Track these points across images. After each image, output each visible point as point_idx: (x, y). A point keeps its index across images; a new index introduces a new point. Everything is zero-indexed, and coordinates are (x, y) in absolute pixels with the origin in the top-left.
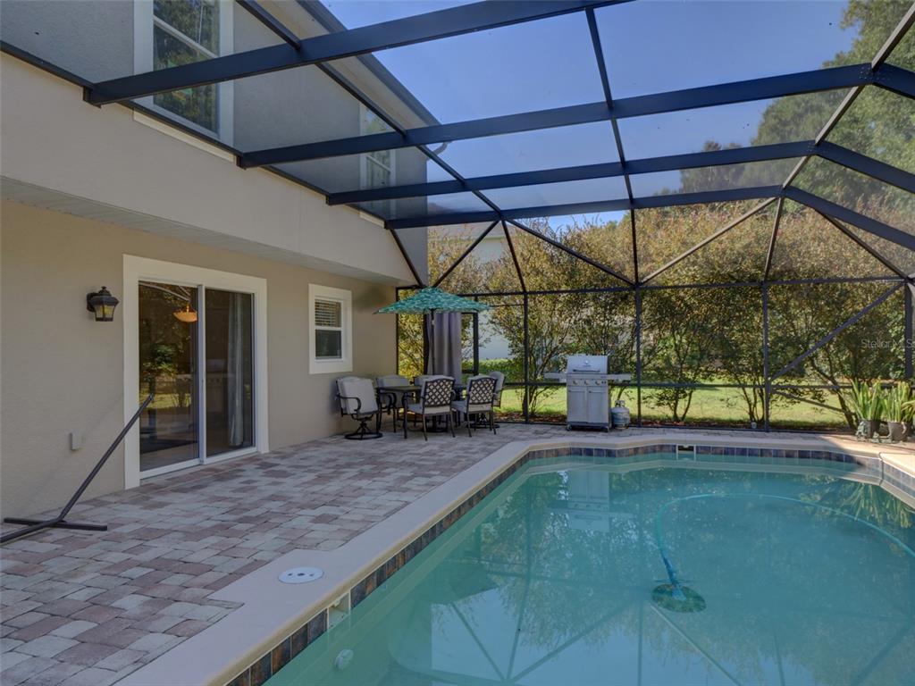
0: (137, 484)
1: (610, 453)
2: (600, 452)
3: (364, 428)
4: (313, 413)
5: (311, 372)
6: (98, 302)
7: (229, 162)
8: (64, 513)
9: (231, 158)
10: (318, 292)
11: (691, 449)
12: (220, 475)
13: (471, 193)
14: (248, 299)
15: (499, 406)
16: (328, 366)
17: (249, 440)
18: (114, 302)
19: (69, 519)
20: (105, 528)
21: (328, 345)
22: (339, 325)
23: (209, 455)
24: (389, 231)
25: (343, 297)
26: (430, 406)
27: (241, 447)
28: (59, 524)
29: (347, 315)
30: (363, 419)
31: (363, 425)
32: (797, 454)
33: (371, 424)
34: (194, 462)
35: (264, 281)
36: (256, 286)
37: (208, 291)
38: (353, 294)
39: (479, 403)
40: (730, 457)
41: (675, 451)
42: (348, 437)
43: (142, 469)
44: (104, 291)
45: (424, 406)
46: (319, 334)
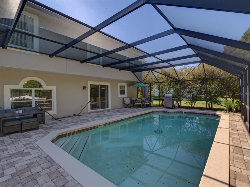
0: (90, 112)
1: (169, 112)
2: (167, 112)
3: (127, 106)
4: (119, 103)
5: (119, 97)
6: (84, 88)
7: (101, 67)
8: (79, 114)
9: (102, 66)
10: (120, 84)
11: (186, 112)
12: (101, 111)
13: (165, 63)
14: (107, 86)
15: (153, 103)
16: (122, 96)
17: (108, 107)
18: (86, 88)
19: (79, 115)
20: (82, 116)
21: (122, 92)
22: (125, 89)
23: (101, 109)
24: (133, 73)
25: (126, 85)
26: (137, 103)
27: (107, 108)
28: (78, 115)
29: (126, 88)
30: (128, 105)
31: (128, 106)
32: (208, 114)
33: (129, 106)
34: (99, 110)
35: (110, 83)
36: (109, 84)
37: (100, 85)
38: (127, 84)
39: (147, 103)
40: (194, 114)
41: (183, 113)
42: (125, 108)
43: (91, 110)
44: (85, 86)
45: (136, 103)
46: (120, 91)
